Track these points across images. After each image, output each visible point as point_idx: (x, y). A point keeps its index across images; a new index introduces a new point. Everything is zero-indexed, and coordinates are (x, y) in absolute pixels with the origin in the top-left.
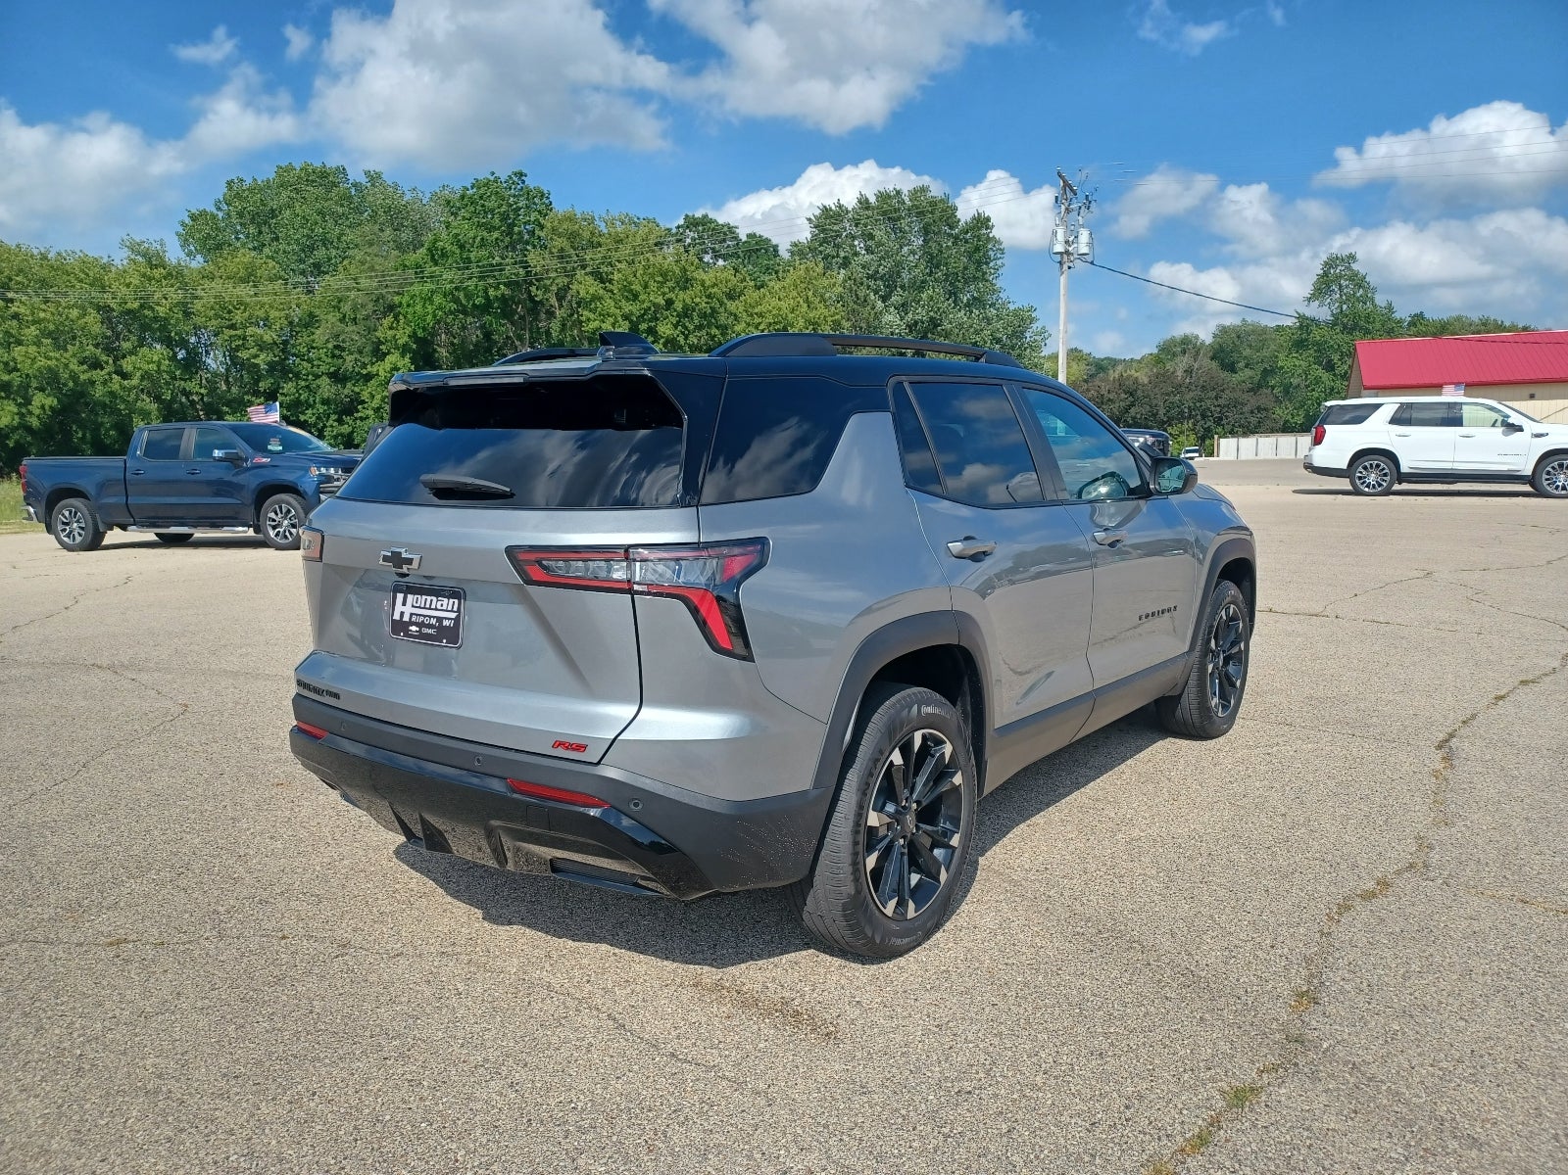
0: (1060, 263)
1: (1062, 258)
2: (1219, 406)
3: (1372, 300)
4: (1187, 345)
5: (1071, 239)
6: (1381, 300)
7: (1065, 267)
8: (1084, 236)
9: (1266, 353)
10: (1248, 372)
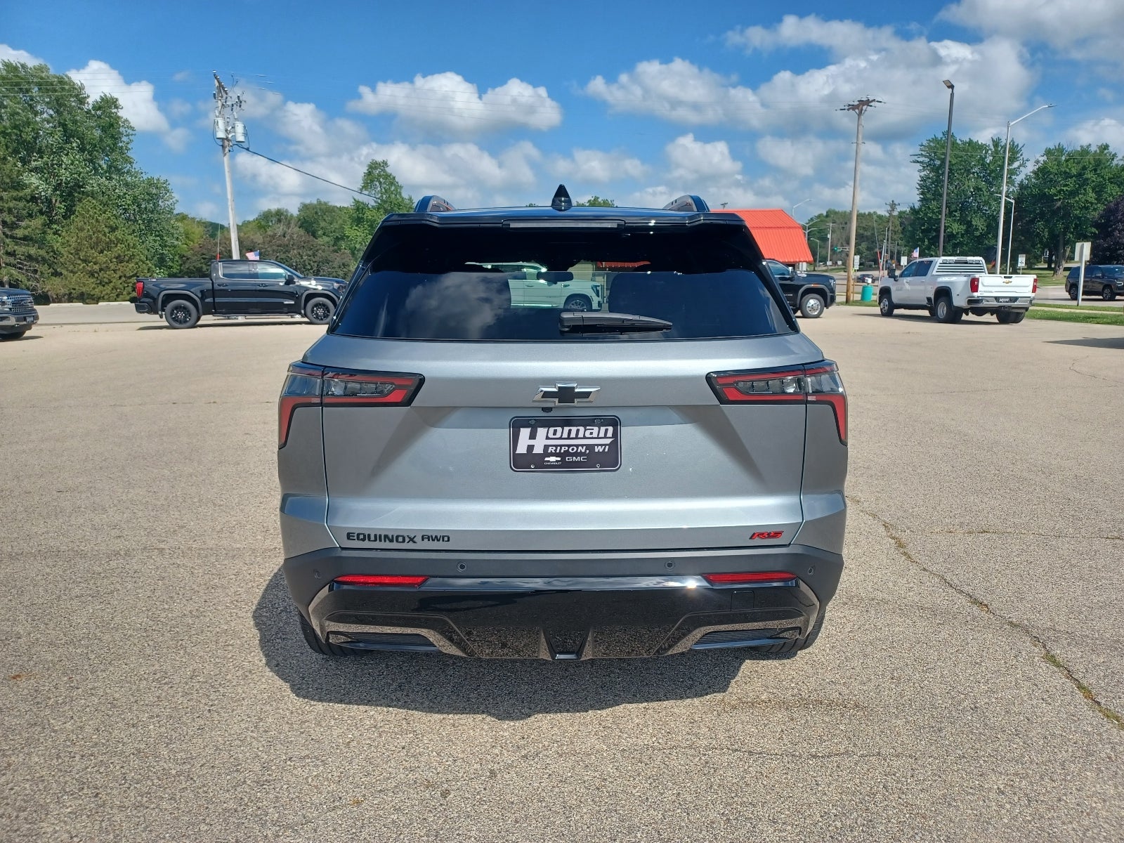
0: (222, 146)
1: (224, 143)
2: (315, 262)
3: (400, 194)
4: (280, 216)
5: (229, 129)
6: (405, 195)
7: (227, 150)
8: (240, 128)
9: (335, 225)
10: (326, 239)
